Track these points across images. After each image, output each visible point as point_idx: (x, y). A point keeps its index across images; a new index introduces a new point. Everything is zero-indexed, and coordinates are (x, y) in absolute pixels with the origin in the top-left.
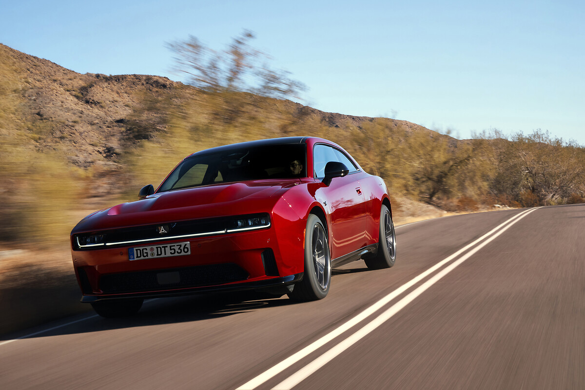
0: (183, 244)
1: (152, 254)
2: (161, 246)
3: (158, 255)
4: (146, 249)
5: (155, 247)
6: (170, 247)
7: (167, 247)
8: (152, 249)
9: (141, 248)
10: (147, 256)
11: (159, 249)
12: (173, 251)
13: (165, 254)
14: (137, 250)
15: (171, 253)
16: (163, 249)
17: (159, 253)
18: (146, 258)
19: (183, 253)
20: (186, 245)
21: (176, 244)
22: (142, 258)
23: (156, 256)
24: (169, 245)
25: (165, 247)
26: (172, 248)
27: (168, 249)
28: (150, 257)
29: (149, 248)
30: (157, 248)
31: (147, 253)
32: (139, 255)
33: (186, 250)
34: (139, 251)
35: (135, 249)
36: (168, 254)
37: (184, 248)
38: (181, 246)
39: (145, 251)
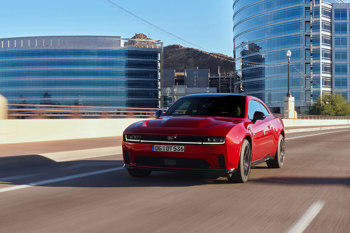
0: (181, 147)
1: (164, 150)
2: (169, 146)
3: (167, 150)
4: (161, 147)
5: (166, 146)
6: (174, 147)
7: (172, 147)
8: (164, 147)
9: (158, 146)
10: (161, 150)
11: (168, 147)
12: (175, 149)
13: (171, 150)
14: (156, 146)
15: (174, 150)
16: (170, 148)
17: (168, 149)
18: (161, 151)
19: (180, 151)
20: (182, 147)
21: (177, 146)
22: (158, 150)
23: (166, 151)
24: (173, 146)
25: (171, 147)
26: (175, 148)
27: (172, 148)
28: (162, 150)
29: (162, 146)
30: (167, 147)
31: (161, 149)
32: (157, 149)
33: (182, 150)
34: (157, 147)
35: (155, 146)
36: (172, 150)
37: (181, 148)
38: (180, 147)
39: (160, 147)
